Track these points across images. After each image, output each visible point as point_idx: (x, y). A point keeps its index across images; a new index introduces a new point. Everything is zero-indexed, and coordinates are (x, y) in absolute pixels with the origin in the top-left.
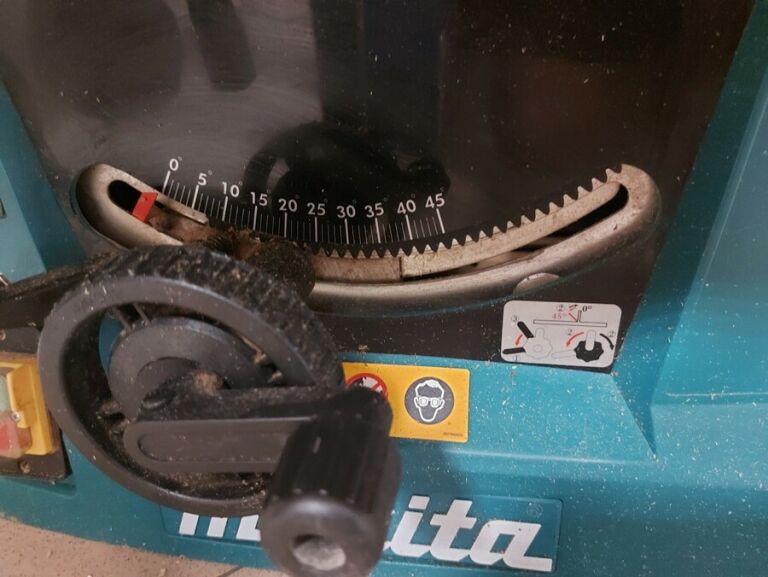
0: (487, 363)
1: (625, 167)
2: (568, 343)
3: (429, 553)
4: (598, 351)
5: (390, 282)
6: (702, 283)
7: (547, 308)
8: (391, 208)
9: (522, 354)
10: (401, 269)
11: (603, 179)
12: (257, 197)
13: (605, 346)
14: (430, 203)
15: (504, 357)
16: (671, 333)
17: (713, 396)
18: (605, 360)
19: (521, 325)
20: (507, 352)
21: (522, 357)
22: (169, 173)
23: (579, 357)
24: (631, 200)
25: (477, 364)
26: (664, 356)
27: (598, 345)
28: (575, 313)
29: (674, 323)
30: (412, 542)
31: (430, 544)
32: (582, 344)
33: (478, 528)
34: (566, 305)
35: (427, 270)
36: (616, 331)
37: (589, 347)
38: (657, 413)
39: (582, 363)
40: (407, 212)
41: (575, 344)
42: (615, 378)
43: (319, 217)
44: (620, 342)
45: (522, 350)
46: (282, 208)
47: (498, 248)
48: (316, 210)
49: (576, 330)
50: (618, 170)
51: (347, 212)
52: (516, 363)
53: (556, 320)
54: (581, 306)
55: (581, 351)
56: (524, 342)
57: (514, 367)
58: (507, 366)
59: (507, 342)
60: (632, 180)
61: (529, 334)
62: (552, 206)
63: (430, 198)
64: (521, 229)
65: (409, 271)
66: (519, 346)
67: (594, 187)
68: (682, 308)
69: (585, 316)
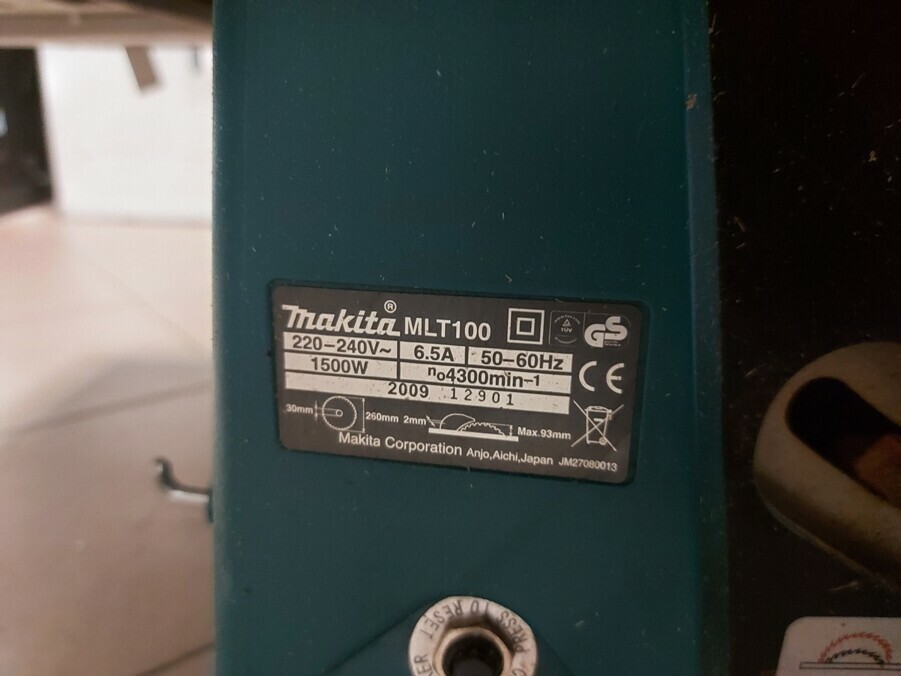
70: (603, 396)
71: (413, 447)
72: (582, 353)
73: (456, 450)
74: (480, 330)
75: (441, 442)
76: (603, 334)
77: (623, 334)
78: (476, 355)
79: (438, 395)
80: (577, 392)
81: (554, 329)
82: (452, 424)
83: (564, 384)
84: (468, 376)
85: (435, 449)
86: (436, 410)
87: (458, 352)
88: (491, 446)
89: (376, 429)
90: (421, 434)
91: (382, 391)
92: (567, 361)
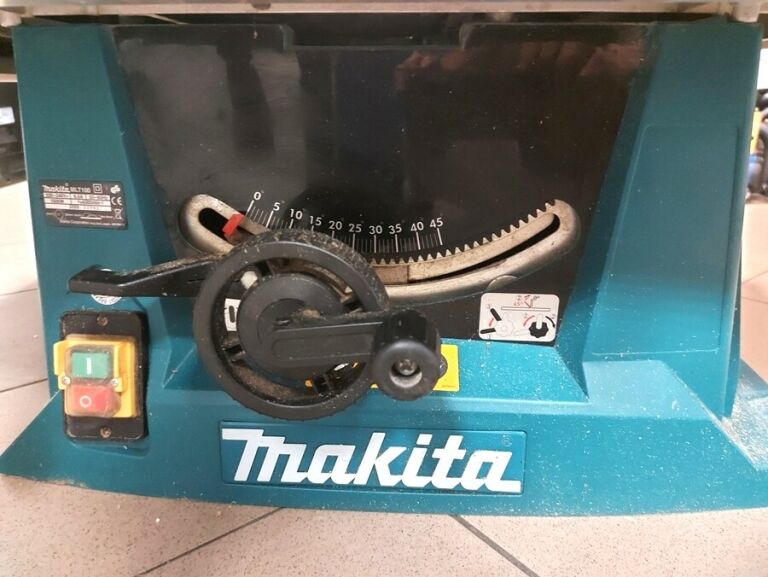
0: (470, 341)
1: (557, 201)
2: (525, 324)
3: (431, 483)
4: (544, 330)
5: (400, 284)
6: (609, 274)
7: (510, 298)
8: (406, 227)
9: (493, 333)
10: (408, 275)
11: (544, 209)
12: (314, 220)
13: (549, 325)
14: (433, 224)
15: (482, 336)
16: (592, 310)
17: (622, 354)
18: (550, 336)
19: (493, 312)
20: (484, 332)
21: (493, 336)
22: (253, 202)
23: (532, 334)
24: (562, 225)
25: (462, 342)
26: (588, 326)
27: (544, 325)
28: (528, 301)
29: (593, 302)
30: (419, 474)
31: (431, 475)
32: (534, 324)
33: (467, 458)
34: (523, 295)
35: (427, 276)
36: (557, 314)
37: (539, 326)
38: (587, 367)
39: (534, 339)
40: (418, 230)
41: (529, 325)
42: (557, 349)
43: (356, 234)
44: (559, 322)
45: (493, 330)
46: (331, 227)
47: (476, 259)
48: (355, 229)
49: (530, 314)
50: (553, 204)
51: (377, 230)
52: (490, 340)
53: (516, 307)
54: (532, 296)
55: (534, 331)
56: (496, 324)
57: (488, 343)
58: (483, 343)
59: (483, 324)
60: (562, 212)
61: (498, 318)
62: (512, 227)
63: (433, 221)
64: (492, 244)
65: (414, 276)
66: (492, 327)
67: (539, 216)
68: (597, 292)
69: (536, 304)
70: (118, 206)
71: (78, 222)
72: (112, 195)
73: (87, 223)
74: (88, 190)
75: (85, 220)
76: (115, 189)
77: (119, 190)
78: (88, 197)
79: (81, 208)
80: (112, 206)
81: (104, 190)
82: (86, 216)
83: (109, 203)
84: (86, 202)
85: (83, 223)
86: (82, 212)
87: (84, 196)
88: (96, 221)
89: (69, 218)
90: (78, 219)
91: (68, 207)
92: (108, 197)
